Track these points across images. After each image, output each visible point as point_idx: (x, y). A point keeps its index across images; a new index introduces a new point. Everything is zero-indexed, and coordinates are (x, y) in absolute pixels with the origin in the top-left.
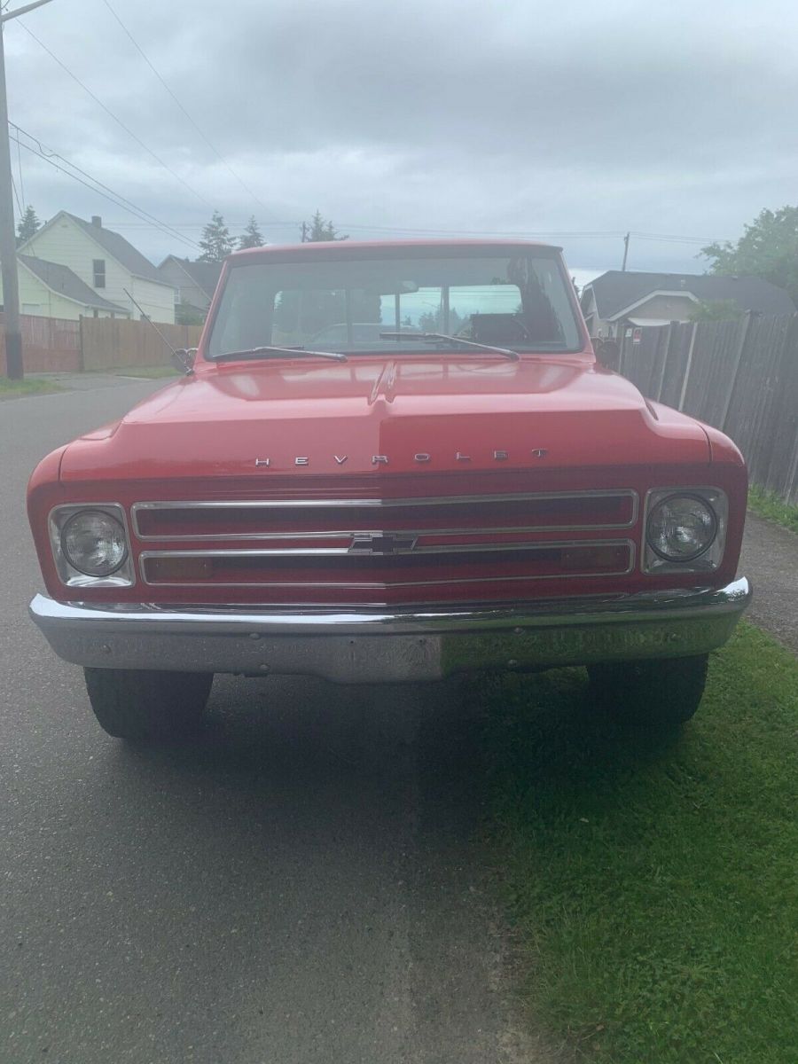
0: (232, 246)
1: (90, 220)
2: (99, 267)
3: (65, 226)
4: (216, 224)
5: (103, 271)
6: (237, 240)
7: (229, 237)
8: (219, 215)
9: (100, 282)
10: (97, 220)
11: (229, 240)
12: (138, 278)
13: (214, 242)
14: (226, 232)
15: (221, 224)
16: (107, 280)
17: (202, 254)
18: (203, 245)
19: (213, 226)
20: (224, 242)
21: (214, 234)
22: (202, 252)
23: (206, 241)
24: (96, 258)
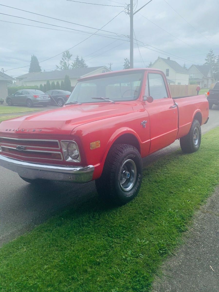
0: (215, 59)
1: (167, 58)
2: (168, 71)
3: (160, 61)
4: (211, 53)
5: (168, 72)
6: (217, 57)
7: (214, 56)
8: (212, 50)
9: (168, 75)
10: (169, 58)
11: (214, 57)
12: (177, 73)
13: (209, 58)
14: (213, 55)
15: (212, 53)
16: (169, 74)
17: (206, 62)
18: (206, 60)
19: (209, 54)
20: (212, 58)
21: (209, 56)
22: (205, 62)
23: (207, 58)
24: (167, 69)
